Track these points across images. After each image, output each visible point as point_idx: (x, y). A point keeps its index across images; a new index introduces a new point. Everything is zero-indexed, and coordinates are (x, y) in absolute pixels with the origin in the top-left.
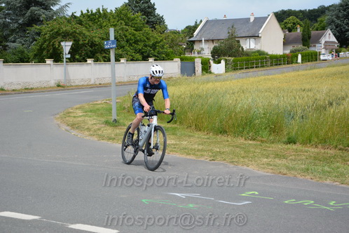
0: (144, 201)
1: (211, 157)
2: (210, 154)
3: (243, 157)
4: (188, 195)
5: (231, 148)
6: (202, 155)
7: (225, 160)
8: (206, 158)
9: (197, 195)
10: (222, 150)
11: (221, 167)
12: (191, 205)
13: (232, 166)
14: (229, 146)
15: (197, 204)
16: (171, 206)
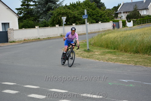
0: (109, 83)
1: (134, 63)
2: (134, 62)
3: (149, 63)
4: (128, 80)
5: (142, 59)
6: (130, 63)
7: (141, 65)
8: (132, 64)
9: (132, 81)
10: (138, 60)
11: (140, 68)
12: (131, 85)
13: (145, 67)
14: (141, 58)
15: (134, 84)
16: (122, 85)
